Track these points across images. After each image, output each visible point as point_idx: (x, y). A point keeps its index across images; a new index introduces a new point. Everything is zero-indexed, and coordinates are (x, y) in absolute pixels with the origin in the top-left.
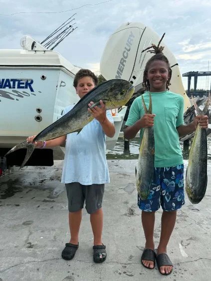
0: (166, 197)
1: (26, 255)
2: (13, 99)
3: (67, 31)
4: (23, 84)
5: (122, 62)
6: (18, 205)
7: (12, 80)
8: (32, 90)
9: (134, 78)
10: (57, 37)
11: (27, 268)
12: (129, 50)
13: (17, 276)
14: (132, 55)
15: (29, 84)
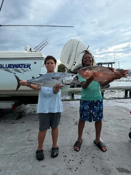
0: (95, 115)
1: (28, 145)
2: (22, 73)
3: (45, 44)
4: (26, 66)
5: (70, 56)
6: (24, 122)
7: (21, 64)
8: (30, 69)
9: (75, 63)
10: (41, 47)
11: (29, 150)
12: (72, 51)
13: (24, 154)
14: (74, 53)
15: (29, 66)
